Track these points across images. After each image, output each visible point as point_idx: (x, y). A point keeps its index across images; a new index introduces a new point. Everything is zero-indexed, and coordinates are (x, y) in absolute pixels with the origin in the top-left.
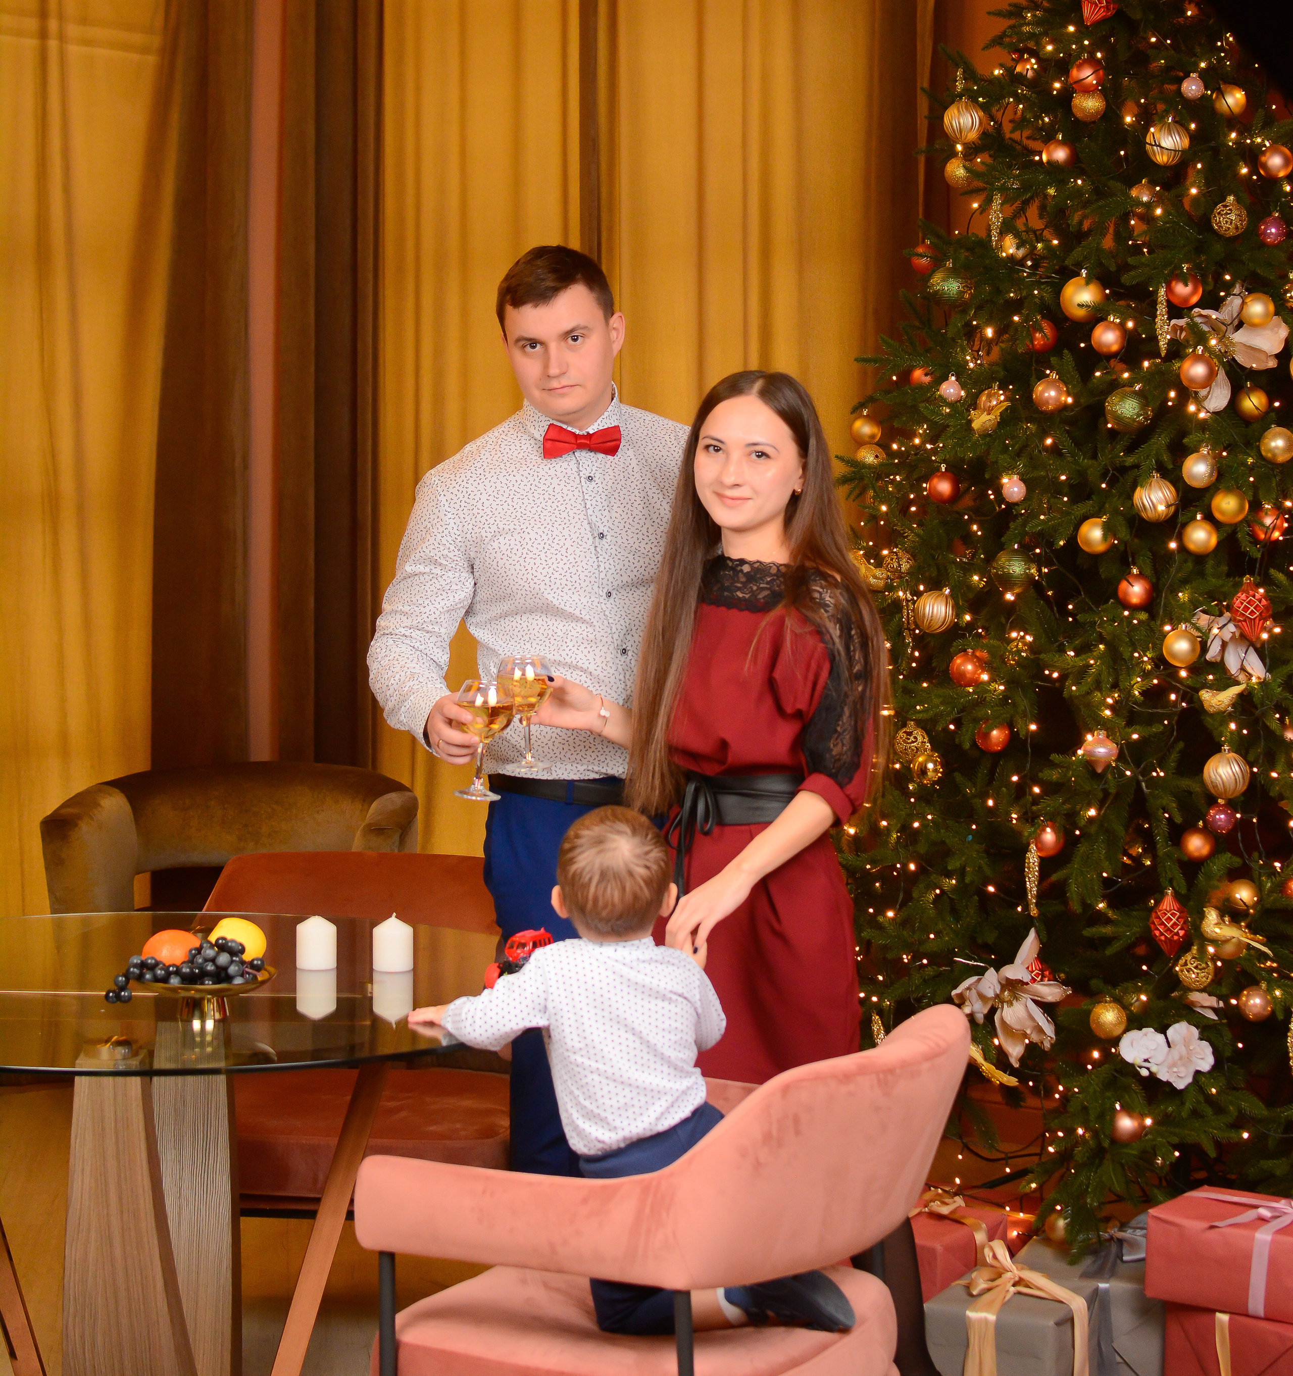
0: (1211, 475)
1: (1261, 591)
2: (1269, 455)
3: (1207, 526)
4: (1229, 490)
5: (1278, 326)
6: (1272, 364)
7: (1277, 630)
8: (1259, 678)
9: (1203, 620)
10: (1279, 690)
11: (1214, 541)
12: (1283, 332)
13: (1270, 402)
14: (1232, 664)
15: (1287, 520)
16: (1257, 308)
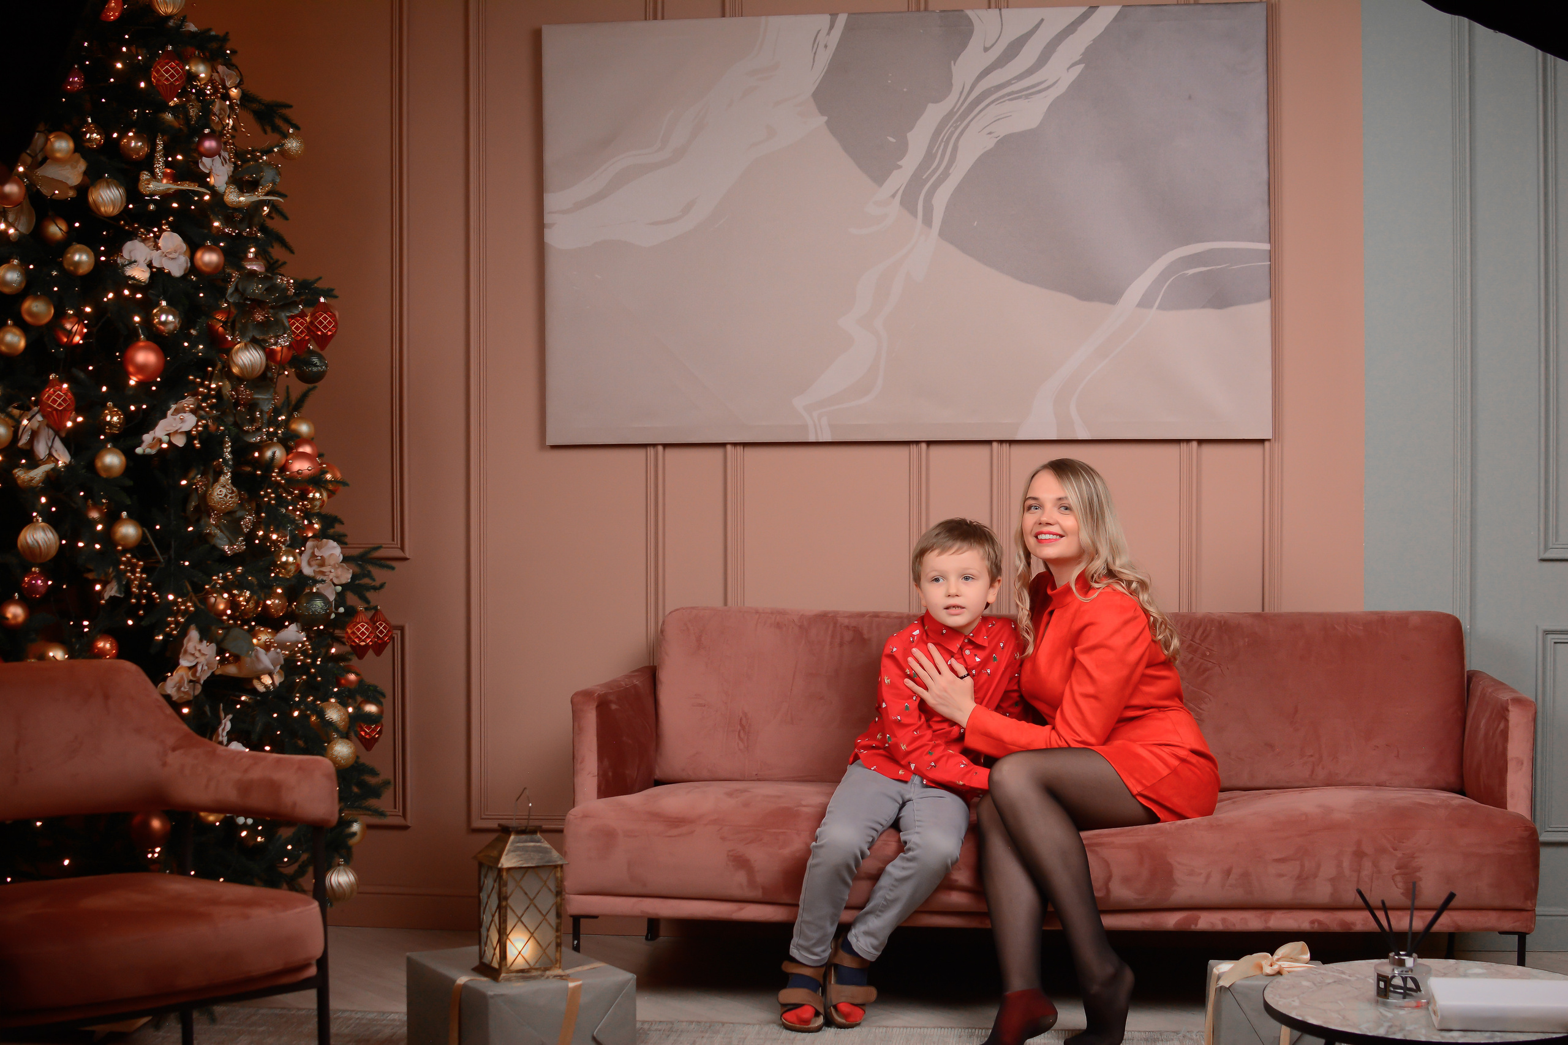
0: (20, 283)
1: (65, 386)
2: (72, 268)
3: (17, 331)
4: (36, 298)
5: (77, 162)
6: (71, 194)
7: (80, 419)
8: (65, 463)
9: (16, 412)
10: (84, 471)
11: (22, 344)
12: (82, 166)
13: (70, 225)
14: (41, 450)
15: (86, 326)
16: (62, 145)
